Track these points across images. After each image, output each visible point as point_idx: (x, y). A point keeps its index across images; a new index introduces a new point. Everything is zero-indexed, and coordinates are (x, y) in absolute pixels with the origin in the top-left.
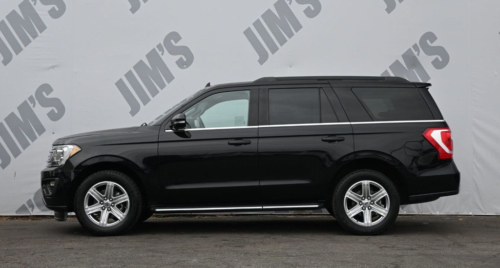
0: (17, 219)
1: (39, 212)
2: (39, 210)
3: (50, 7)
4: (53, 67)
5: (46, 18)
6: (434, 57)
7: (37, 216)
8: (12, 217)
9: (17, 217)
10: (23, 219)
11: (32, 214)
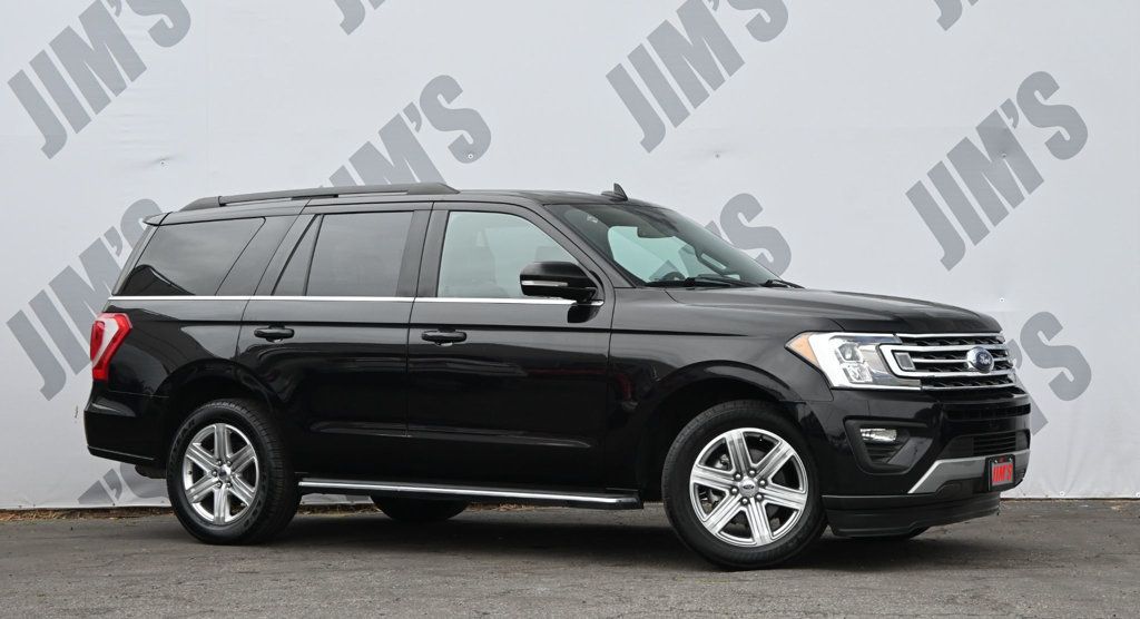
0: (81, 516)
1: (133, 501)
2: (133, 495)
3: (153, 20)
4: (162, 161)
5: (145, 47)
6: (1051, 132)
7: (128, 509)
8: (71, 512)
9: (82, 512)
10: (95, 515)
11: (118, 505)
